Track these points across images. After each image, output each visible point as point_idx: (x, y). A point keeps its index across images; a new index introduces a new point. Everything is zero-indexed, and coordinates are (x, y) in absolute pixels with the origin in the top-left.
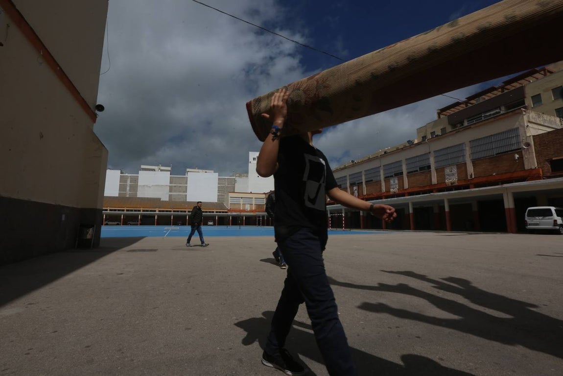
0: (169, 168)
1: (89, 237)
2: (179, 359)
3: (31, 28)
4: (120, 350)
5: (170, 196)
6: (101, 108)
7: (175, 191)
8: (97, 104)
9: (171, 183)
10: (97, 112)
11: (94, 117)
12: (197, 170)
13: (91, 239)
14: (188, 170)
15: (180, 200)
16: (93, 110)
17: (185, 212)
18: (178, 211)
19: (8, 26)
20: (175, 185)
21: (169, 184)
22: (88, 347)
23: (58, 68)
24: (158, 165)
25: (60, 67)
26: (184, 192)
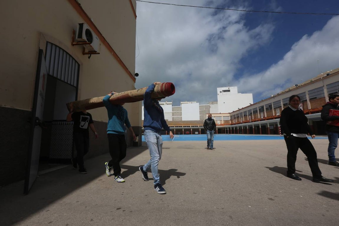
0: (171, 103)
1: (137, 141)
3: (108, 43)
5: (173, 118)
6: (137, 75)
7: (175, 115)
8: (135, 73)
9: (173, 111)
10: (136, 77)
11: (134, 80)
12: (187, 102)
13: (138, 142)
14: (181, 102)
15: (178, 120)
16: (134, 76)
17: (182, 127)
18: (178, 127)
19: (100, 44)
20: (175, 112)
21: (172, 112)
23: (119, 59)
24: (165, 102)
25: (120, 58)
26: (180, 115)
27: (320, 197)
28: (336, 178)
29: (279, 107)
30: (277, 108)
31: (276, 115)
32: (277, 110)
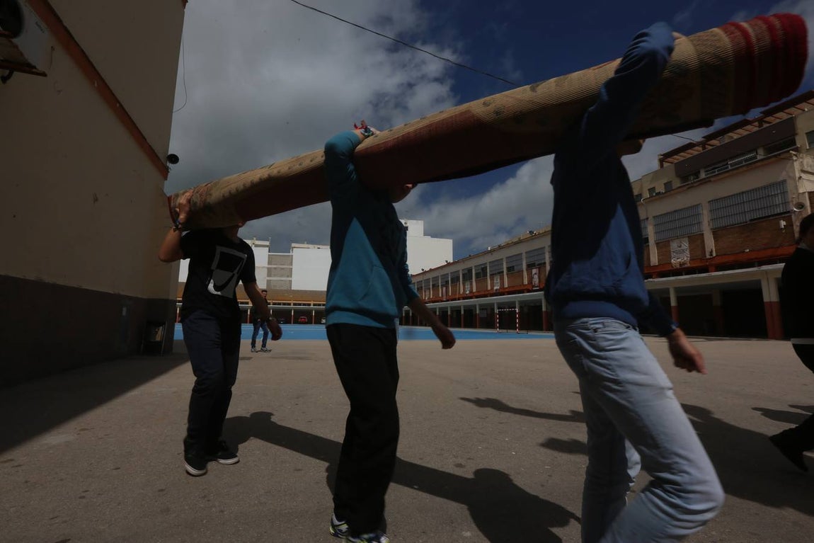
0: (267, 243)
1: (158, 338)
2: (286, 511)
4: (205, 497)
5: (269, 282)
6: (174, 159)
7: (275, 276)
8: (170, 153)
9: (269, 263)
10: (170, 165)
11: (165, 172)
12: (306, 245)
13: (160, 342)
14: (293, 245)
15: (282, 288)
16: (163, 162)
17: (289, 304)
18: (279, 304)
19: (53, 48)
20: (275, 266)
21: (267, 266)
22: (162, 490)
23: (118, 105)
24: (252, 239)
25: (119, 103)
26: (288, 276)
27: (543, 450)
28: (573, 412)
29: (499, 273)
30: (495, 274)
31: (492, 289)
32: (495, 279)
